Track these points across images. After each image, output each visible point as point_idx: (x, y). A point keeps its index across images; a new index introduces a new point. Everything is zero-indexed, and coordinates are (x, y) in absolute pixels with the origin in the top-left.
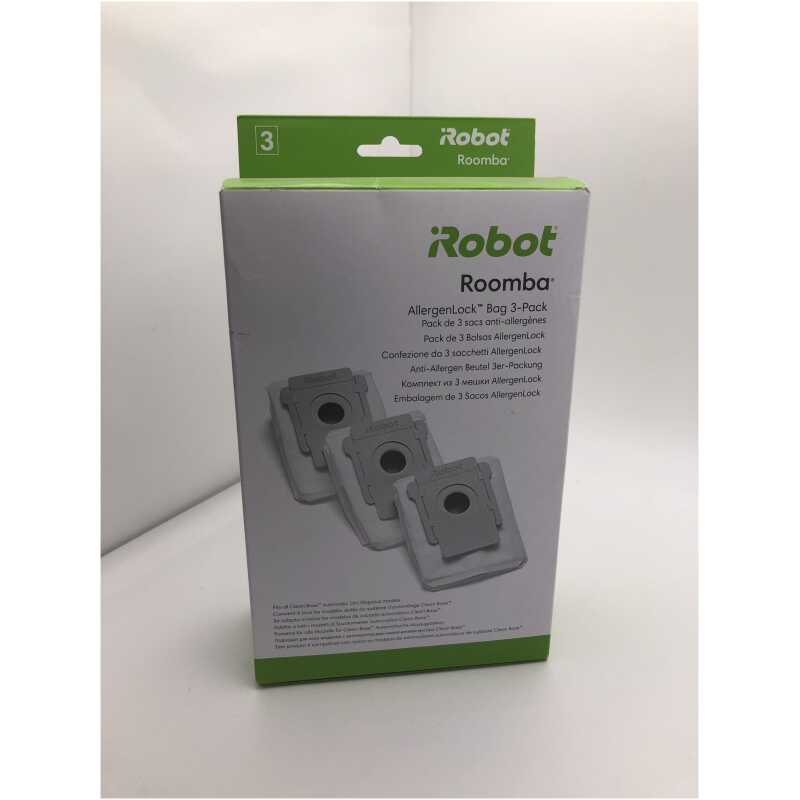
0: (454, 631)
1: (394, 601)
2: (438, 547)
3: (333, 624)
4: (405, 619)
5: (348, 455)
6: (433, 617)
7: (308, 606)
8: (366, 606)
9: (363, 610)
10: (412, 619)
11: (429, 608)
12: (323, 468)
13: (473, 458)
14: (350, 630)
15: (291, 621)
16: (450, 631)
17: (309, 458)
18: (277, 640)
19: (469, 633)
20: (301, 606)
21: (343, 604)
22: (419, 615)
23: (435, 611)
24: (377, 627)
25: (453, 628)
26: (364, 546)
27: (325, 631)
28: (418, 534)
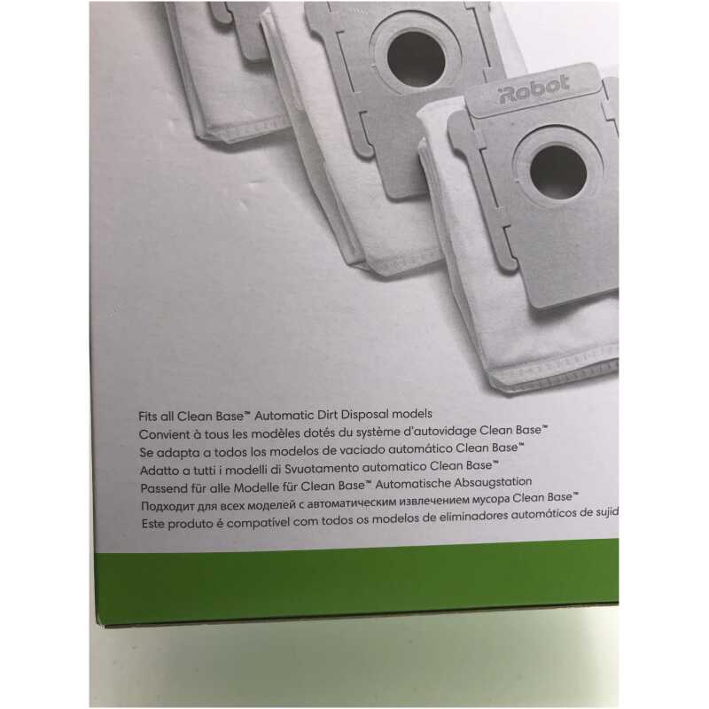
0: (554, 505)
1: (419, 414)
2: (518, 278)
3: (277, 470)
4: (444, 467)
5: (315, 36)
6: (507, 466)
7: (219, 416)
8: (352, 425)
9: (345, 433)
10: (456, 466)
11: (502, 440)
12: (261, 64)
13: (589, 65)
14: (316, 487)
15: (181, 454)
16: (544, 506)
17: (230, 39)
18: (146, 505)
19: (588, 513)
20: (205, 417)
21: (301, 416)
22: (476, 457)
23: (514, 448)
24: (380, 484)
25: (551, 497)
26: (351, 265)
27: (260, 488)
28: (474, 245)
